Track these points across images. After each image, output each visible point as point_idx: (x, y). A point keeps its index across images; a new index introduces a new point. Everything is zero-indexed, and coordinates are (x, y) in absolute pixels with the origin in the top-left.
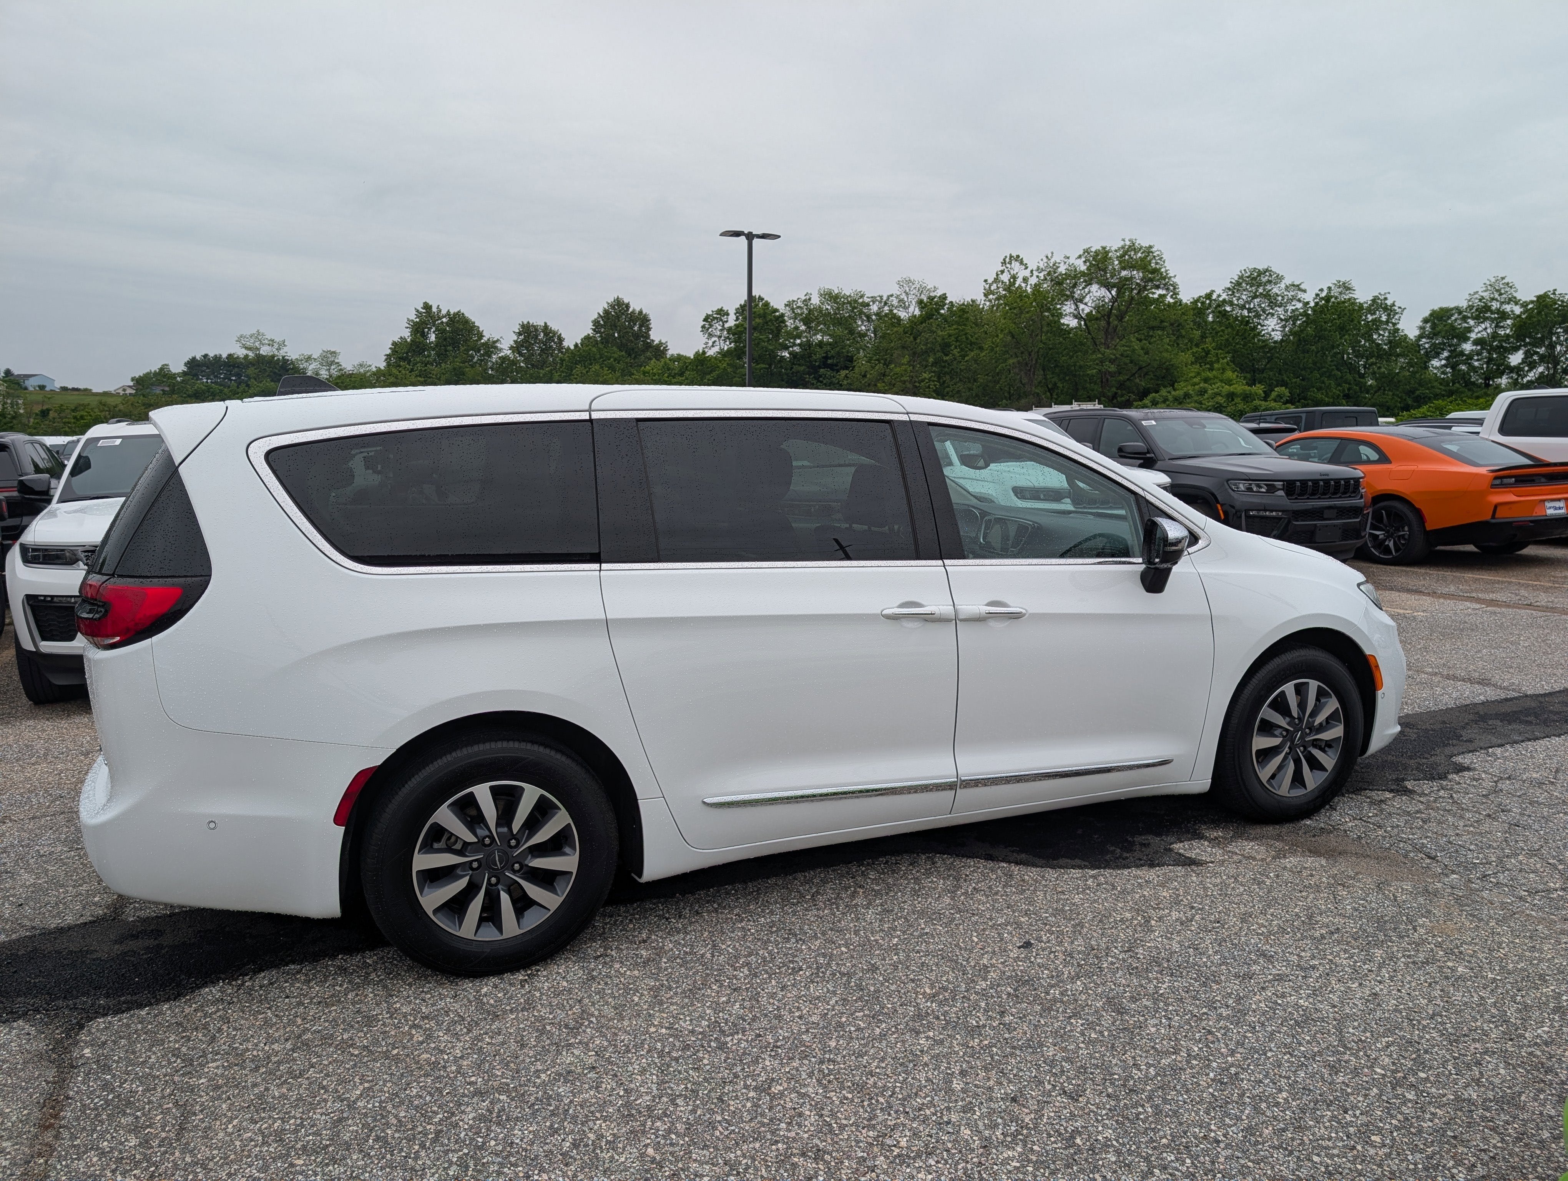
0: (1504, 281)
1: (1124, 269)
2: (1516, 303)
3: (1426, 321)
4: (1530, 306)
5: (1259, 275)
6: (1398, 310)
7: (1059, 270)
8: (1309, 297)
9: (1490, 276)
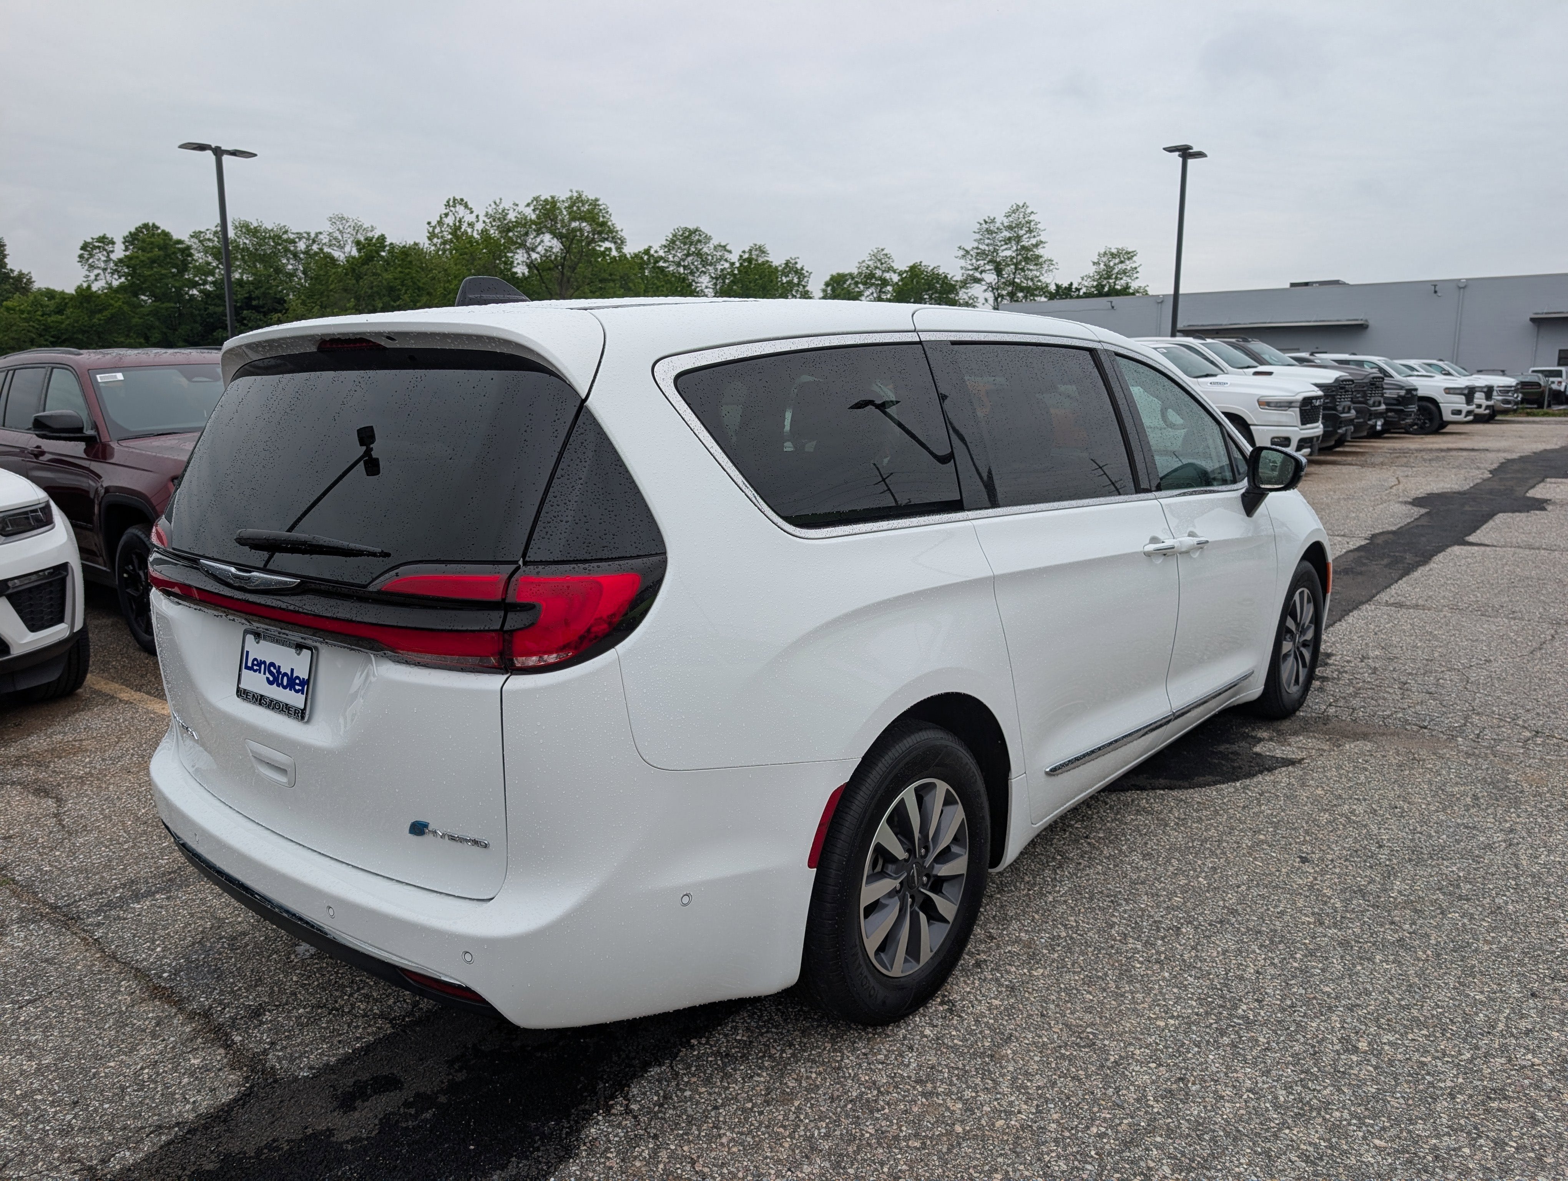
0: (884, 252)
1: (574, 219)
2: (895, 272)
3: (827, 284)
4: (904, 275)
5: (690, 235)
6: (807, 274)
7: (509, 217)
8: (734, 258)
9: (872, 248)
